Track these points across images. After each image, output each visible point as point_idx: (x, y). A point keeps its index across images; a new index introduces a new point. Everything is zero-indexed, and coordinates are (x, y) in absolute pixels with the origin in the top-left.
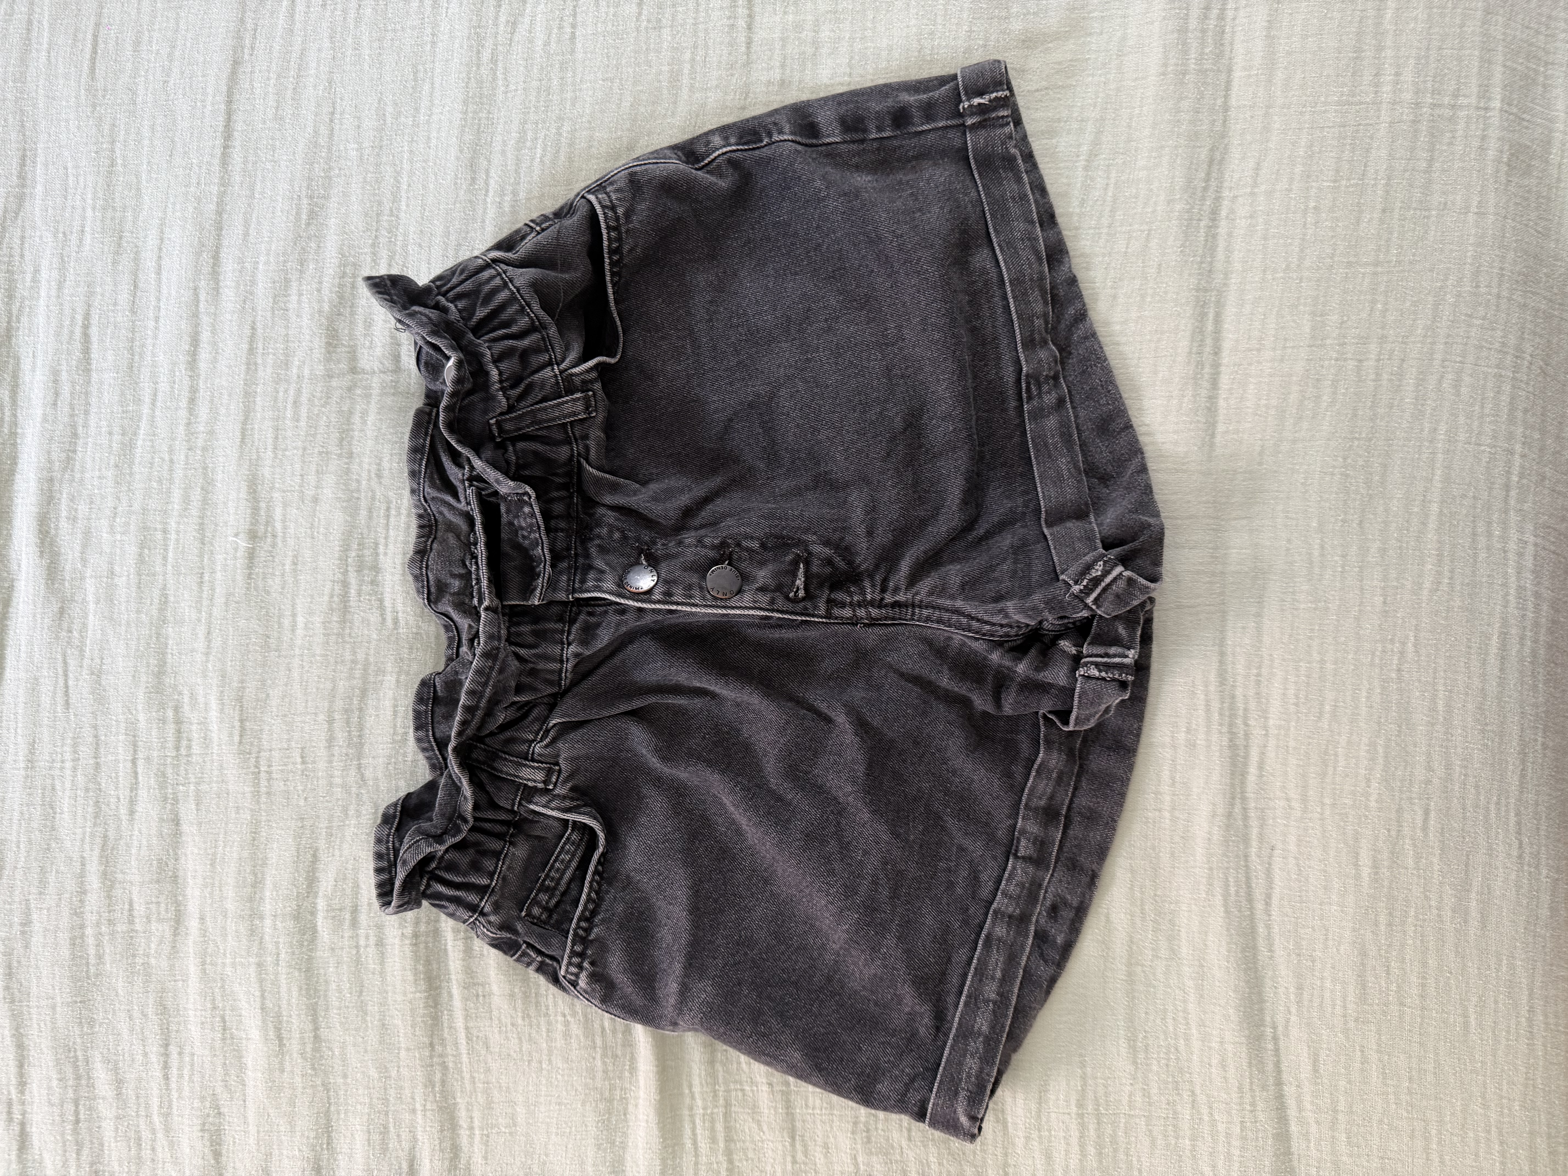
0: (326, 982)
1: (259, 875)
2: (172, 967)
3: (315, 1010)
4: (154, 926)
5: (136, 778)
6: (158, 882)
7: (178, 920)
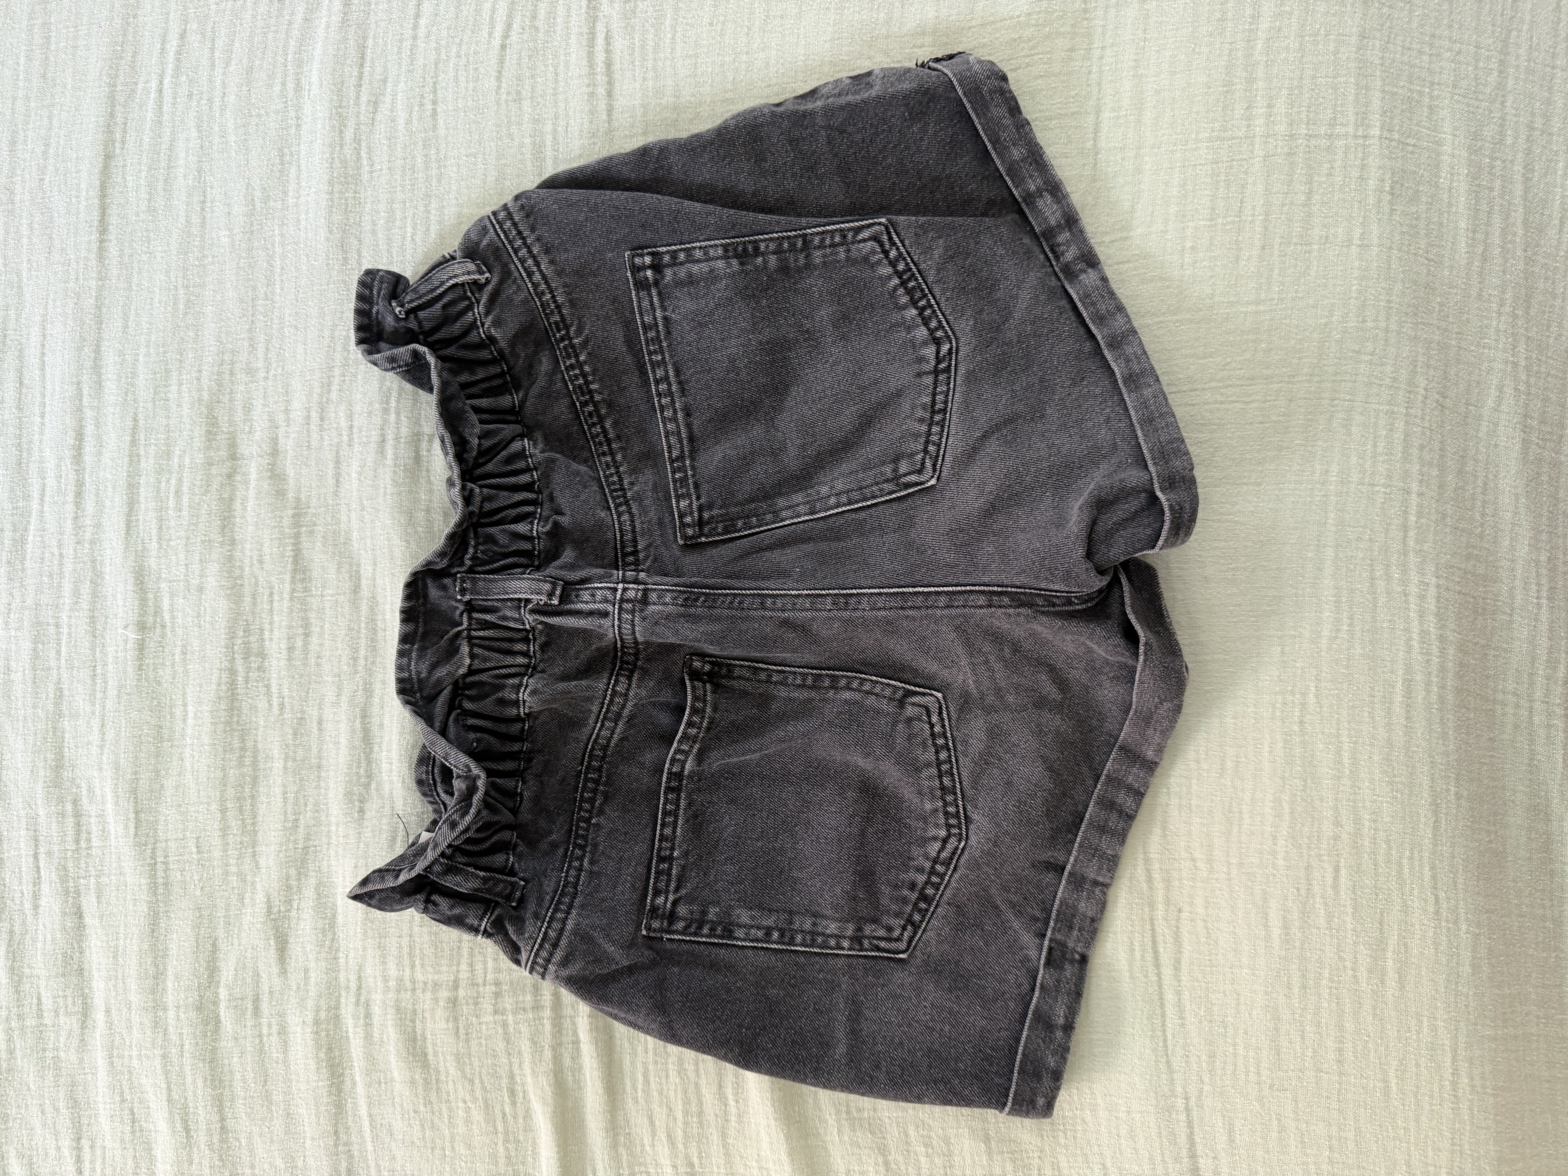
0: (231, 1072)
1: (161, 967)
2: (81, 1061)
3: (221, 1101)
4: (62, 1019)
5: (38, 872)
6: (64, 975)
7: (85, 1013)
